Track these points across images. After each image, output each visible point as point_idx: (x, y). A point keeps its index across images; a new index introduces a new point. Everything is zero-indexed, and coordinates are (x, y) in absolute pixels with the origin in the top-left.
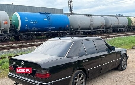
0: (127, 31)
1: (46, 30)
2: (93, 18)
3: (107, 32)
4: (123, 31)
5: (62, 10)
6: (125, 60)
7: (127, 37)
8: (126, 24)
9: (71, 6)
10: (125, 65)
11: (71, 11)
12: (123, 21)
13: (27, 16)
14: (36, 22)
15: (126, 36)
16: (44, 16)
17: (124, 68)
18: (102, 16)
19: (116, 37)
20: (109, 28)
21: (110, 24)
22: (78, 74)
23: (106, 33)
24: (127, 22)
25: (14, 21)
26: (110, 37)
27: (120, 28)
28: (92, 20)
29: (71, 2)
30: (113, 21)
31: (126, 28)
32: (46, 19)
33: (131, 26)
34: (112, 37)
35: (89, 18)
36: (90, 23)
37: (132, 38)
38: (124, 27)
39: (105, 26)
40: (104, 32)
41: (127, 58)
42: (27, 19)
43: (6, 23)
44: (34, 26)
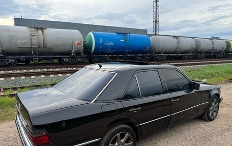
0: (224, 57)
1: (123, 53)
2: (180, 40)
3: (198, 58)
4: (218, 57)
5: (145, 31)
6: (215, 104)
7: (223, 66)
8: (223, 48)
9: (156, 26)
10: (214, 112)
11: (156, 31)
12: (220, 45)
13: (102, 37)
14: (111, 43)
15: (221, 64)
16: (121, 36)
17: (212, 118)
18: (193, 38)
19: (207, 65)
20: (201, 52)
21: (202, 48)
22: (118, 134)
23: (195, 59)
24: (225, 47)
25: (88, 42)
26: (200, 64)
27: (214, 53)
28: (179, 42)
29: (156, 21)
30: (206, 45)
31: (222, 53)
32: (123, 40)
33: (229, 52)
34: (203, 64)
35: (175, 39)
36: (176, 46)
37: (229, 67)
38: (219, 52)
39: (196, 50)
40: (193, 58)
41: (219, 101)
42: (102, 40)
43: (79, 44)
44: (109, 48)
